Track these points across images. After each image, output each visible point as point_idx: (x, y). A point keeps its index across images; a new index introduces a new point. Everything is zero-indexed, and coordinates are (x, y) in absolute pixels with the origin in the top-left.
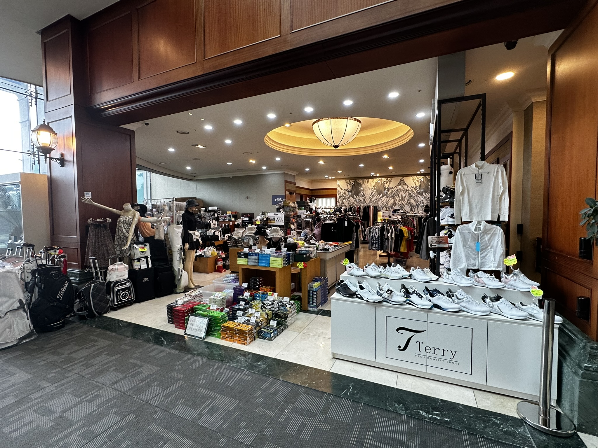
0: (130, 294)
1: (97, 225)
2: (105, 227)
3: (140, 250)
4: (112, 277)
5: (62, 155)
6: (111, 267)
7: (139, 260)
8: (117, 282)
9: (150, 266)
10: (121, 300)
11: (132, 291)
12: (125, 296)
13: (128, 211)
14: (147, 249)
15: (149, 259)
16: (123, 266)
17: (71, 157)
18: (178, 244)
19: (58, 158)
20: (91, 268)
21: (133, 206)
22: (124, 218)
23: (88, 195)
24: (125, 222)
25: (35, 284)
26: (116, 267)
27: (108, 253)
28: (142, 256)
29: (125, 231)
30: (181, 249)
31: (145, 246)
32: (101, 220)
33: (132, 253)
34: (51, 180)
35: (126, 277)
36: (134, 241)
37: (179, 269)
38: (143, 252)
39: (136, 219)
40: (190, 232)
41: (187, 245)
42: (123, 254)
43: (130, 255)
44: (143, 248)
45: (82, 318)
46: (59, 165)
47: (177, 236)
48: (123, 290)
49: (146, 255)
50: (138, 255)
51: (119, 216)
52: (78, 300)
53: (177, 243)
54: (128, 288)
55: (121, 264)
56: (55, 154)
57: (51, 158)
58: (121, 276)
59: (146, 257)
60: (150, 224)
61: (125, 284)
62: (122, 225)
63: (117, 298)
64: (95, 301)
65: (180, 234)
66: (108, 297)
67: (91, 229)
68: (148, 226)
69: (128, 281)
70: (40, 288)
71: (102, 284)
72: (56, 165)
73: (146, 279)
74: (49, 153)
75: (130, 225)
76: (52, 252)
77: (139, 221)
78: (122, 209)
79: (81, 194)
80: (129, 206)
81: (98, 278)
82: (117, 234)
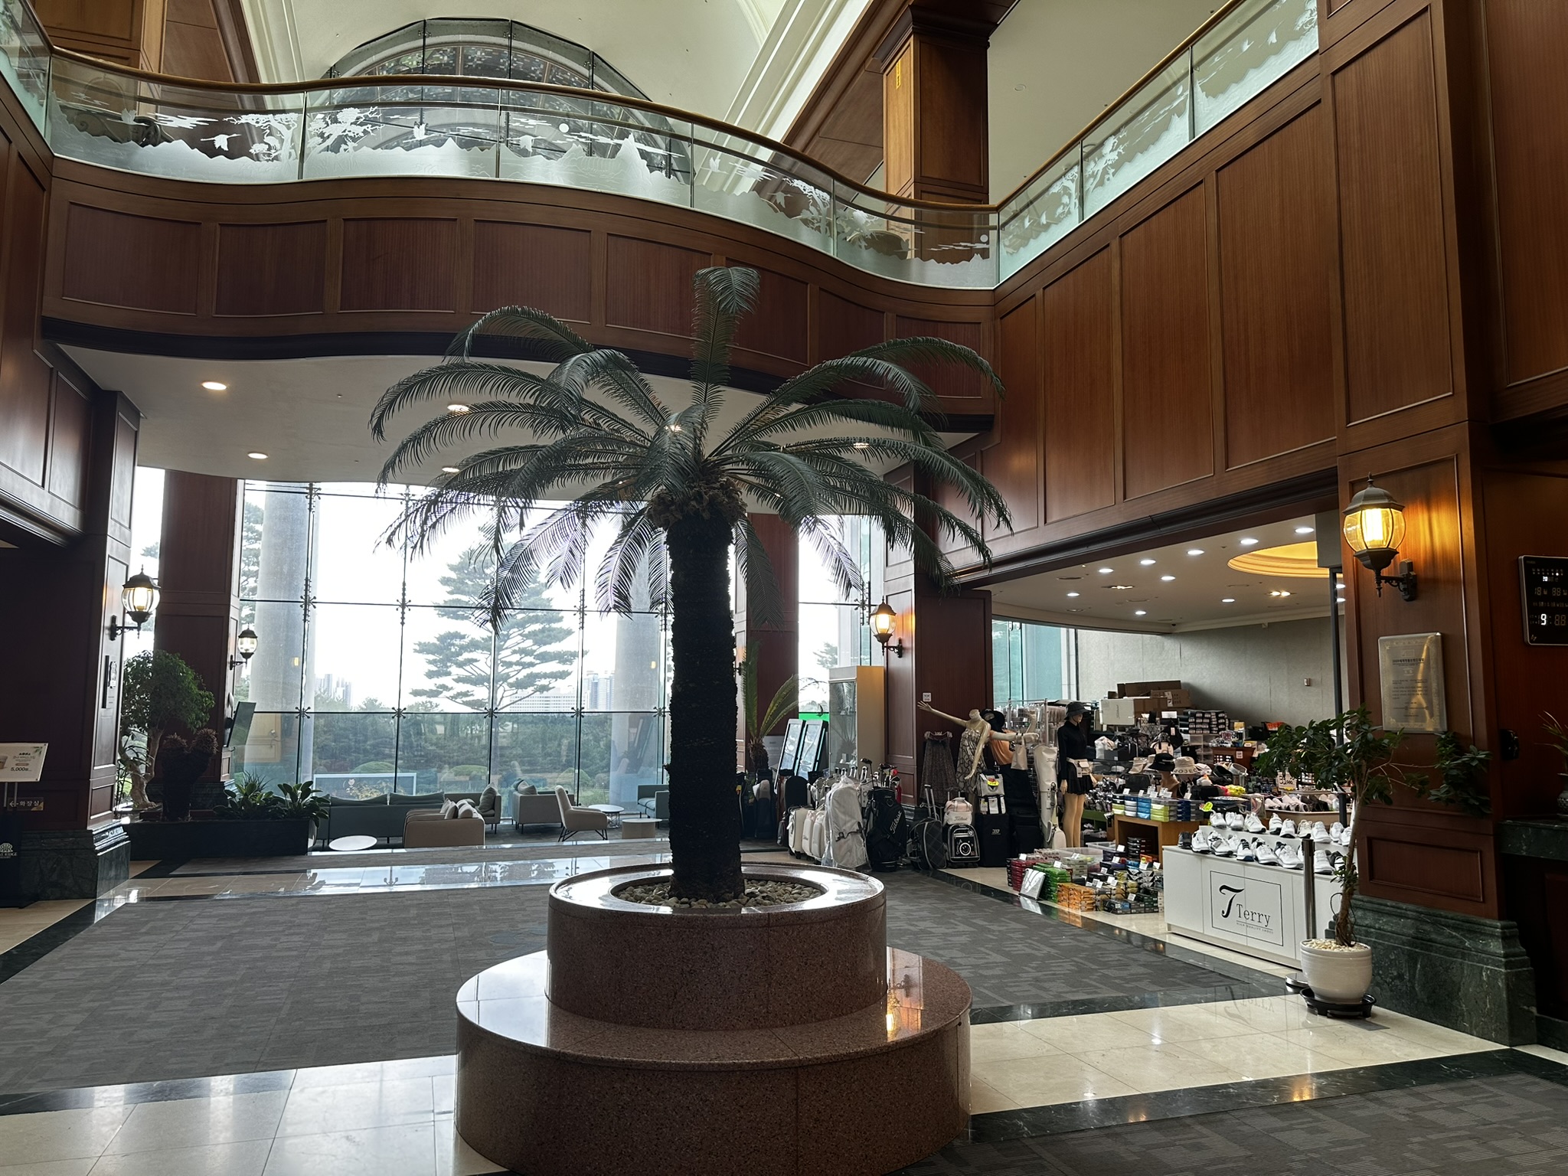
0: (973, 849)
1: (935, 742)
2: (943, 743)
3: (989, 783)
4: (952, 819)
5: (900, 641)
6: (949, 803)
7: (986, 798)
8: (957, 826)
9: (1004, 811)
10: (960, 855)
11: (976, 846)
12: (966, 850)
13: (975, 721)
14: (999, 782)
15: (1002, 799)
16: (964, 805)
17: (910, 643)
18: (1049, 781)
19: (896, 645)
20: (926, 802)
21: (983, 715)
22: (971, 732)
23: (927, 697)
24: (970, 738)
25: (871, 809)
26: (956, 804)
27: (947, 784)
28: (991, 793)
29: (970, 753)
30: (1053, 789)
31: (997, 777)
32: (940, 734)
33: (979, 788)
34: (887, 673)
35: (969, 822)
36: (982, 768)
37: (1049, 824)
38: (992, 787)
39: (985, 734)
40: (1072, 761)
41: (1065, 784)
42: (967, 789)
43: (976, 789)
44: (994, 780)
45: (914, 866)
46: (896, 655)
47: (1048, 767)
48: (964, 840)
49: (997, 792)
50: (985, 791)
51: (963, 729)
52: (910, 840)
53: (1048, 777)
54: (969, 839)
55: (963, 802)
56: (893, 642)
57: (888, 648)
58: (962, 819)
59: (998, 796)
60: (1008, 743)
61: (966, 831)
62: (966, 743)
63: (956, 850)
64: (930, 846)
65: (1052, 764)
66: (945, 846)
67: (928, 746)
68: (1005, 746)
69: (971, 829)
70: (875, 815)
71: (938, 824)
72: (893, 654)
73: (996, 831)
74: (887, 641)
75: (977, 743)
76: (886, 771)
77: (990, 737)
78: (968, 718)
79: (919, 698)
80: (976, 714)
81: (933, 816)
82: (960, 756)
